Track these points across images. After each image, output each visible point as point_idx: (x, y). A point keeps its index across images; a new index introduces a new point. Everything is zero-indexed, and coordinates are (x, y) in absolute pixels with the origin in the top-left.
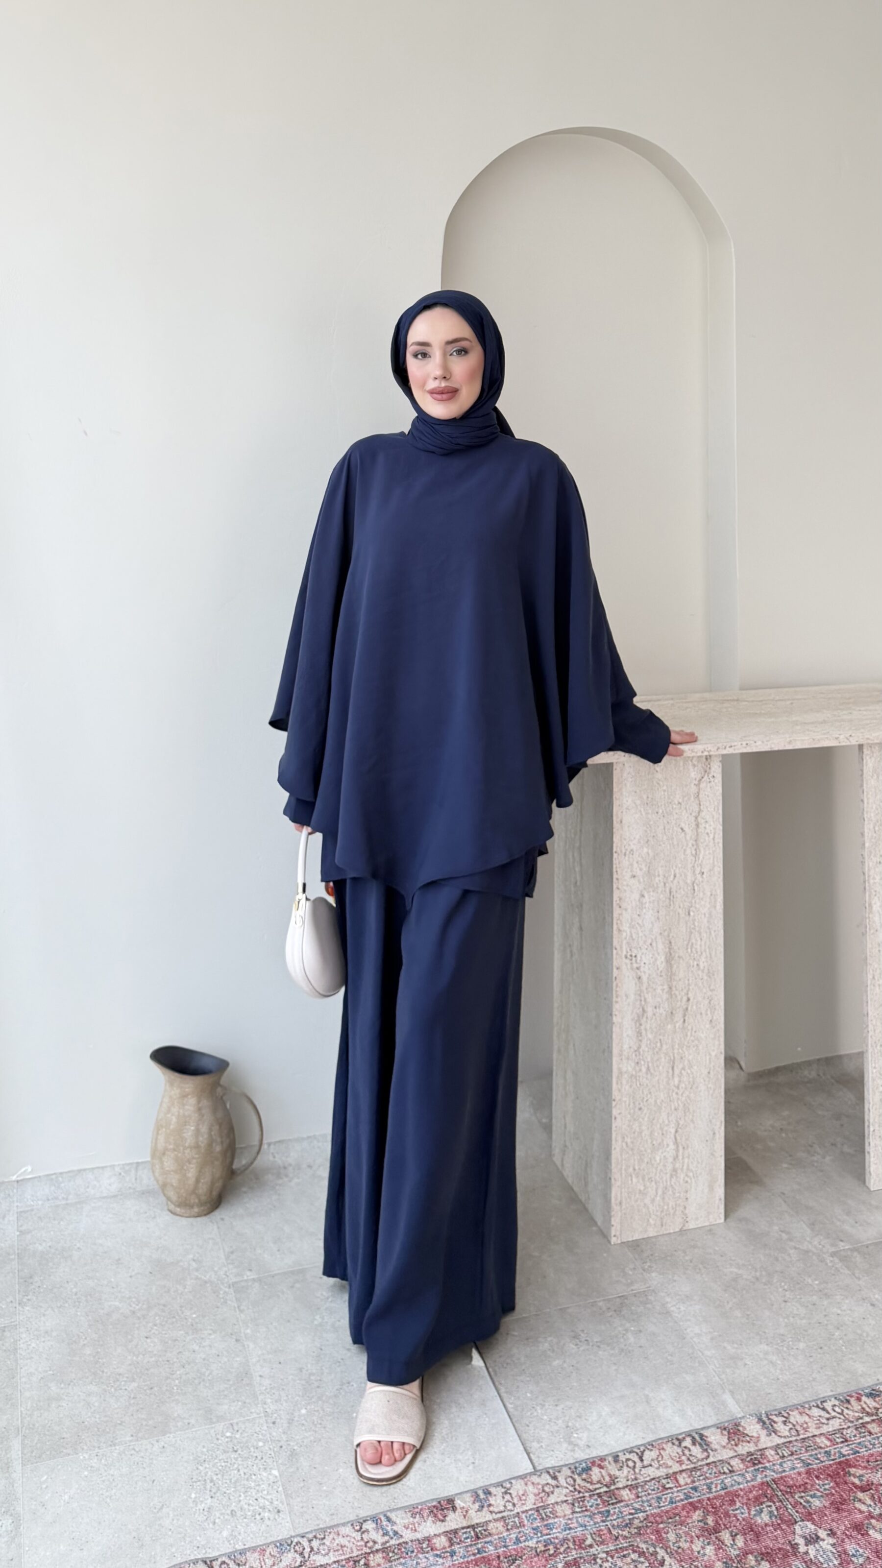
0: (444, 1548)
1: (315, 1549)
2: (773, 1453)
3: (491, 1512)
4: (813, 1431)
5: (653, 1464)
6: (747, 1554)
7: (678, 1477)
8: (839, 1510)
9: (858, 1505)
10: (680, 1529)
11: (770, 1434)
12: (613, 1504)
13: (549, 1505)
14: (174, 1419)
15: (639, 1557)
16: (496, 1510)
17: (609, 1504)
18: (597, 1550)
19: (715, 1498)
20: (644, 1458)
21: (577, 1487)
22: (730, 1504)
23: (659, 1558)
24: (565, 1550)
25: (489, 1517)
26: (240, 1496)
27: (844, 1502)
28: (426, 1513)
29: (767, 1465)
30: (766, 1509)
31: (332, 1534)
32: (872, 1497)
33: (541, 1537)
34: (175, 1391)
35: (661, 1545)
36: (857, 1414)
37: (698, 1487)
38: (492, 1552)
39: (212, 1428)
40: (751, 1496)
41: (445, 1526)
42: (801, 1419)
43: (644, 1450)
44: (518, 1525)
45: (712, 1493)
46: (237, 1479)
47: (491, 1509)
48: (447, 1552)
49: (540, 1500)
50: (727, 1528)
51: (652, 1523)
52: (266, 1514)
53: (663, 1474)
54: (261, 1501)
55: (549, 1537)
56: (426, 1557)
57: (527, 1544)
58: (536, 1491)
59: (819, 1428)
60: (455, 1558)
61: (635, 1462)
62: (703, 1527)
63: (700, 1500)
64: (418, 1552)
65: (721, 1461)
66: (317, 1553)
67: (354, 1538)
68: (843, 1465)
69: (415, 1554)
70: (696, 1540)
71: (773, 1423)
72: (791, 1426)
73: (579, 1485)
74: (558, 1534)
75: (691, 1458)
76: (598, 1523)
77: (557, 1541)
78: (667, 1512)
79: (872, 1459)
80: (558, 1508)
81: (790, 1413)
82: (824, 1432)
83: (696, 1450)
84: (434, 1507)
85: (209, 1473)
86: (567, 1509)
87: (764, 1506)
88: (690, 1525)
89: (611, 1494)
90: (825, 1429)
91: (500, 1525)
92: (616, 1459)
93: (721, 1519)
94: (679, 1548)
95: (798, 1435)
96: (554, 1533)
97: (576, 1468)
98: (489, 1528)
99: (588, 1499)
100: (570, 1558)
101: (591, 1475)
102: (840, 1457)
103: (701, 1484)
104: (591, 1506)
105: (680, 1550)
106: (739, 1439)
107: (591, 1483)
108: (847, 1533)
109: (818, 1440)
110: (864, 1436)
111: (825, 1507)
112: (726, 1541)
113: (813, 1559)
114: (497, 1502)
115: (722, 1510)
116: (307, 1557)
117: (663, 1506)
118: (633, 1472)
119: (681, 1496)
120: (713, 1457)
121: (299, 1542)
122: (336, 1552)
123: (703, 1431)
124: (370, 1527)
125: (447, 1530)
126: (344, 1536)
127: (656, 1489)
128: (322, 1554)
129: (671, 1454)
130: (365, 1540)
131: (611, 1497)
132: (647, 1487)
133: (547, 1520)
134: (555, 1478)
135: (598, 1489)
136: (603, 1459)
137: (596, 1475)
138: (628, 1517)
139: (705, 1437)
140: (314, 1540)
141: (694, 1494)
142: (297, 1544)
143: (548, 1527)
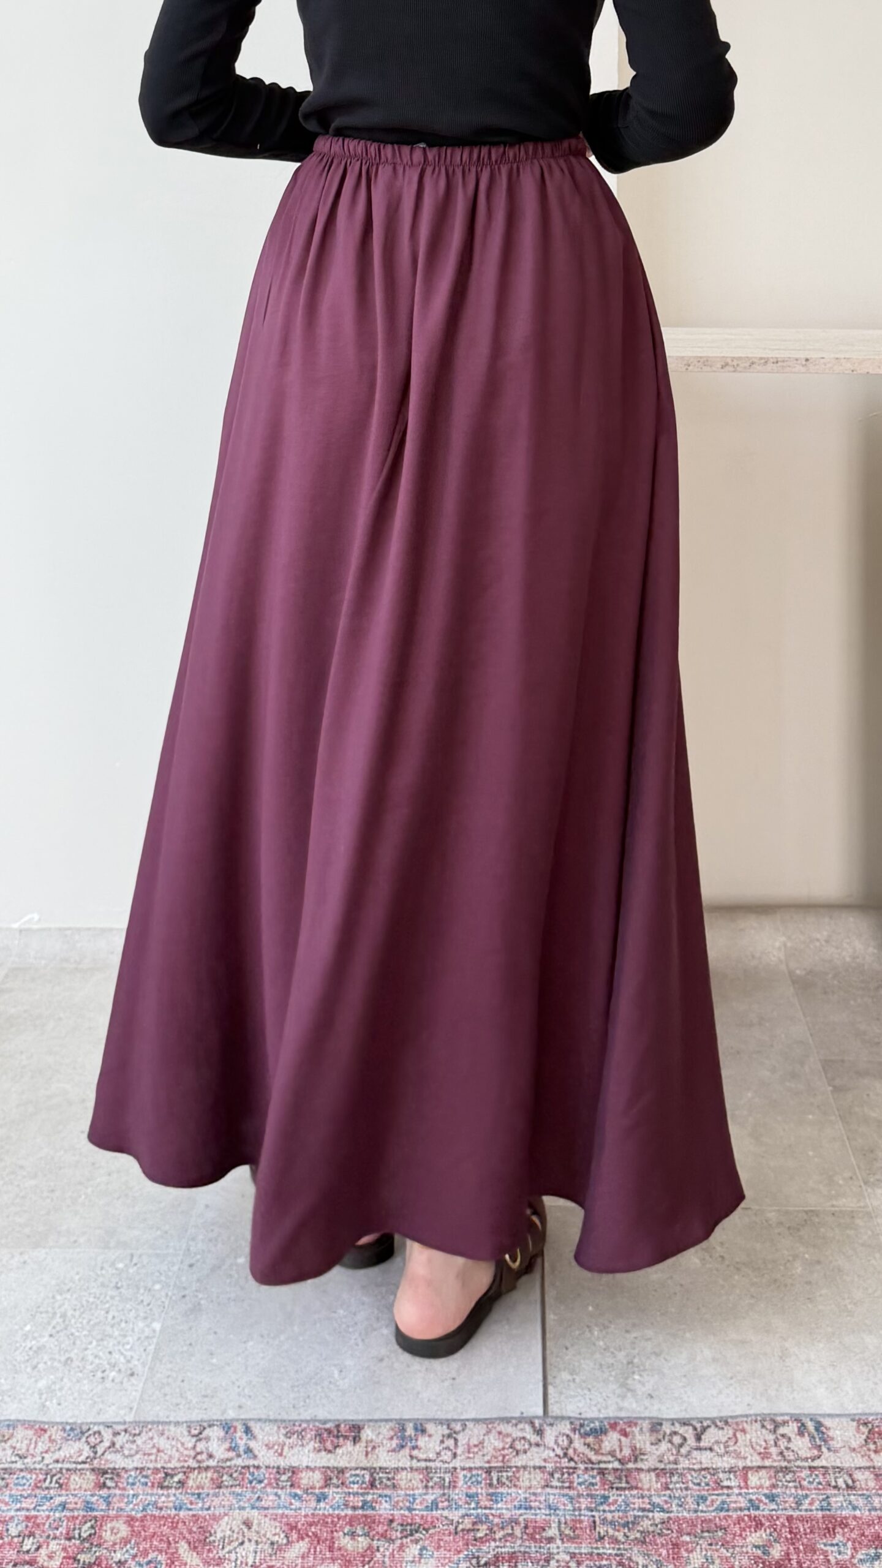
0: (313, 1487)
1: (118, 1446)
3: (412, 1457)
5: (716, 1447)
7: (750, 1475)
10: (717, 1550)
12: (617, 1489)
13: (511, 1467)
16: (422, 1456)
17: (612, 1488)
18: (558, 1547)
19: (802, 1519)
20: (703, 1437)
21: (571, 1452)
22: (825, 1535)
24: (504, 1536)
25: (406, 1462)
28: (310, 1435)
31: (153, 1431)
33: (474, 1509)
37: (778, 1496)
38: (381, 1512)
41: (329, 1460)
43: (709, 1426)
44: (447, 1484)
45: (801, 1510)
48: (312, 1493)
49: (500, 1458)
51: (673, 1531)
53: (727, 1466)
55: (487, 1511)
56: (276, 1494)
57: (446, 1513)
58: (499, 1444)
60: (322, 1505)
61: (685, 1439)
62: (760, 1558)
63: (772, 1516)
64: (270, 1484)
65: (841, 1469)
66: (117, 1451)
67: (183, 1444)
69: (263, 1485)
74: (504, 1511)
75: (786, 1453)
76: (580, 1510)
77: (496, 1520)
78: (706, 1521)
80: (524, 1476)
83: (799, 1443)
84: (326, 1430)
86: (538, 1478)
88: (737, 1549)
89: (623, 1474)
91: (418, 1476)
92: (656, 1427)
93: (799, 1555)
96: (498, 1509)
97: (582, 1425)
98: (397, 1478)
99: (580, 1472)
100: (507, 1550)
101: (602, 1441)
103: (788, 1493)
104: (580, 1484)
107: (597, 1452)
114: (429, 1445)
115: (805, 1541)
116: (99, 1453)
117: (702, 1511)
118: (674, 1452)
119: (743, 1503)
120: (826, 1460)
121: (99, 1433)
122: (146, 1457)
123: (827, 1419)
124: (216, 1434)
125: (330, 1465)
126: (168, 1438)
127: (703, 1484)
128: (124, 1454)
129: (753, 1440)
130: (198, 1449)
131: (620, 1478)
132: (690, 1478)
133: (496, 1488)
134: (540, 1432)
135: (605, 1462)
136: (632, 1422)
137: (609, 1442)
138: (636, 1513)
139: (823, 1429)
140: (123, 1433)
141: (766, 1504)
142: (95, 1433)
143: (493, 1497)
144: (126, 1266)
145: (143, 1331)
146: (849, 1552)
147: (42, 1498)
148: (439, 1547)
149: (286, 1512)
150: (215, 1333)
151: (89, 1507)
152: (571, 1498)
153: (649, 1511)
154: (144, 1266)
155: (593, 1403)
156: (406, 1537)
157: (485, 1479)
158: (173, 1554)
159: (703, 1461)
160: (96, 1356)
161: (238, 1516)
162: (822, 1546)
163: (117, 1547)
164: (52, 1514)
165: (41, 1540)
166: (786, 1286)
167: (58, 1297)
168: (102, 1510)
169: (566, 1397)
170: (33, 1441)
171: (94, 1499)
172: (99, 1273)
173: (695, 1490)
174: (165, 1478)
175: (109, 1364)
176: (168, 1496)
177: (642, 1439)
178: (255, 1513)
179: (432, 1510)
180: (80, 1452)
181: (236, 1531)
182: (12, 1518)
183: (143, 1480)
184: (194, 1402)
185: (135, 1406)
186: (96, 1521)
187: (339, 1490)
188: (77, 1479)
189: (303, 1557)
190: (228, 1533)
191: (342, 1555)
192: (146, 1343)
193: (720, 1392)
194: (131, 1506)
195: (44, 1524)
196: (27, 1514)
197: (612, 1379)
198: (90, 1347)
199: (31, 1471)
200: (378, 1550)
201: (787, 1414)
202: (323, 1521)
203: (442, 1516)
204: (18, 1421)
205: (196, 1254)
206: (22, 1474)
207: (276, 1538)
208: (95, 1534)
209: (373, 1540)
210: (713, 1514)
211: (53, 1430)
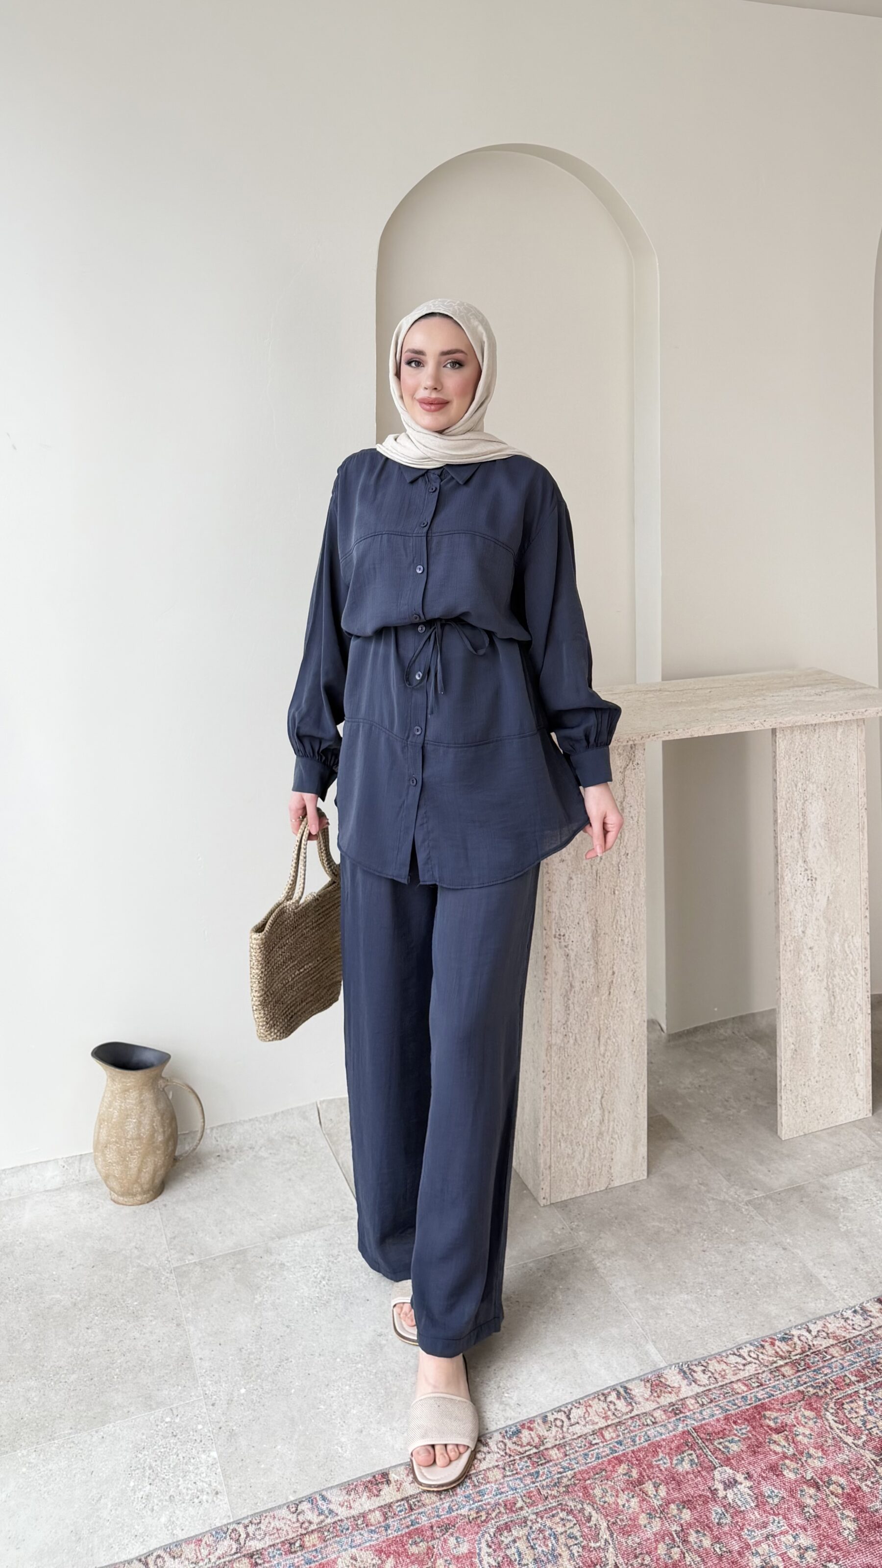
0: (379, 1523)
1: (251, 1535)
2: (693, 1401)
4: (731, 1377)
5: (580, 1421)
6: (670, 1503)
7: (604, 1433)
8: (755, 1453)
9: (773, 1447)
10: (606, 1484)
11: (691, 1384)
12: (542, 1465)
13: (480, 1471)
14: (113, 1409)
15: (568, 1515)
17: (538, 1465)
18: (527, 1512)
19: (639, 1450)
20: (571, 1416)
21: (508, 1451)
22: (653, 1455)
23: (586, 1514)
24: (496, 1515)
26: (179, 1481)
27: (760, 1445)
28: (361, 1488)
29: (688, 1414)
30: (686, 1458)
31: (268, 1517)
32: (786, 1438)
33: (473, 1504)
34: (115, 1380)
35: (588, 1502)
36: (771, 1359)
37: (623, 1441)
38: (424, 1524)
39: (152, 1414)
40: (673, 1445)
41: (379, 1501)
42: (719, 1367)
43: (571, 1409)
45: (636, 1445)
46: (177, 1464)
48: (382, 1526)
50: (651, 1479)
51: (580, 1480)
52: (204, 1497)
53: (589, 1431)
54: (199, 1484)
55: (480, 1503)
56: (361, 1534)
57: (459, 1512)
59: (736, 1374)
60: (389, 1532)
61: (562, 1421)
62: (628, 1480)
63: (624, 1454)
64: (354, 1529)
65: (644, 1414)
66: (253, 1538)
67: (290, 1520)
68: (760, 1409)
69: (350, 1531)
70: (621, 1494)
71: (693, 1373)
72: (710, 1374)
73: (509, 1448)
74: (489, 1500)
75: (616, 1413)
76: (528, 1485)
77: (488, 1507)
78: (594, 1468)
79: (786, 1402)
80: (490, 1474)
81: (709, 1362)
82: (741, 1378)
83: (620, 1404)
84: (369, 1482)
85: (148, 1460)
86: (497, 1474)
87: (685, 1454)
88: (615, 1479)
89: (540, 1454)
90: (742, 1375)
92: (545, 1419)
93: (645, 1471)
94: (605, 1502)
95: (717, 1382)
96: (485, 1500)
97: (507, 1432)
98: (423, 1499)
99: (518, 1462)
100: (502, 1522)
101: (521, 1438)
102: (755, 1401)
103: (625, 1437)
104: (522, 1469)
106: (661, 1391)
107: (522, 1446)
108: (764, 1475)
109: (735, 1386)
110: (779, 1380)
111: (742, 1451)
112: (650, 1493)
113: (731, 1502)
115: (646, 1462)
117: (589, 1463)
118: (560, 1431)
119: (607, 1451)
120: (637, 1410)
122: (272, 1537)
123: (626, 1384)
124: (306, 1507)
125: (381, 1504)
126: (279, 1519)
127: (583, 1446)
130: (301, 1521)
131: (540, 1458)
132: (575, 1445)
133: (479, 1487)
136: (532, 1421)
137: (525, 1437)
138: (557, 1476)
139: (628, 1390)
141: (618, 1447)
143: (481, 1493)
146: (669, 1461)
148: (465, 1535)
149: (371, 1543)
152: (520, 1479)
153: (563, 1472)
154: (182, 1416)
156: (445, 1534)
159: (577, 1432)
162: (655, 1463)
172: (157, 1429)
173: (581, 1451)
174: (290, 1546)
178: (354, 1550)
179: (450, 1513)
187: (394, 1519)
193: (554, 1390)
200: (434, 1548)
201: (609, 1387)
202: (395, 1541)
203: (457, 1515)
207: (374, 1562)
209: (428, 1542)
210: (596, 1462)
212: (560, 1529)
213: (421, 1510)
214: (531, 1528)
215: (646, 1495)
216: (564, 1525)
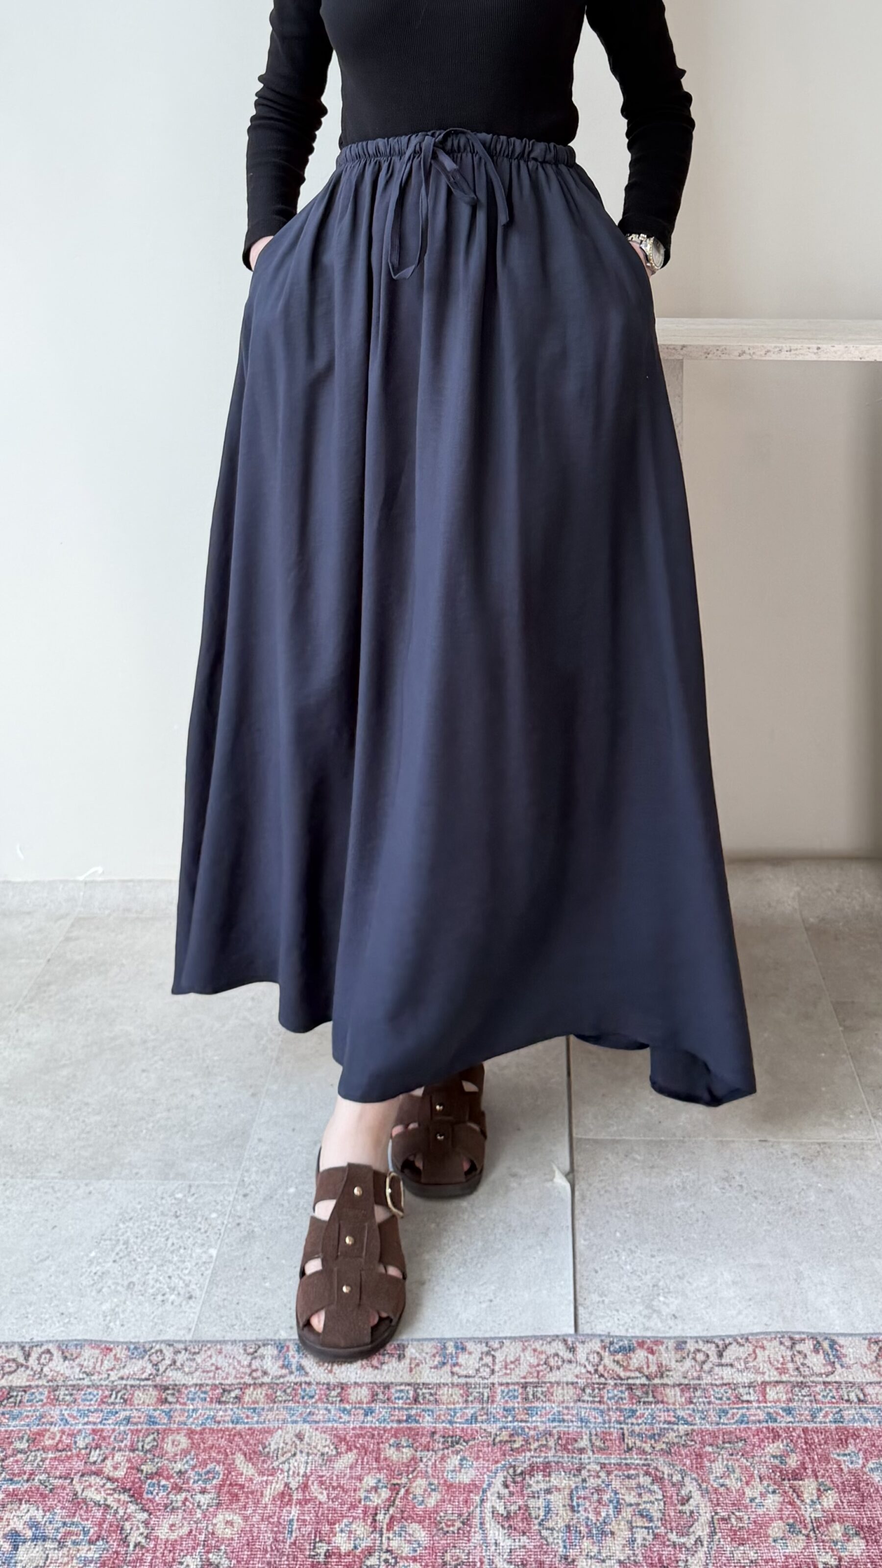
0: (360, 1402)
1: (178, 1364)
3: (453, 1373)
5: (736, 1363)
6: (834, 1521)
7: (768, 1390)
10: (738, 1460)
12: (644, 1403)
13: (545, 1383)
15: (653, 1483)
16: (462, 1372)
17: (639, 1402)
18: (589, 1458)
19: (817, 1431)
20: (724, 1354)
21: (601, 1368)
22: (838, 1446)
23: (683, 1492)
24: (539, 1447)
25: (447, 1379)
26: (155, 1268)
31: (212, 1349)
33: (511, 1422)
35: (694, 1476)
37: (794, 1409)
38: (425, 1425)
39: (164, 1184)
41: (376, 1377)
43: (730, 1344)
44: (485, 1399)
45: (815, 1423)
46: (161, 1248)
47: (456, 1369)
48: (359, 1408)
49: (535, 1374)
50: (817, 1477)
51: (696, 1442)
53: (747, 1381)
54: (175, 1280)
55: (523, 1424)
56: (326, 1409)
57: (484, 1426)
58: (534, 1361)
60: (369, 1418)
61: (708, 1356)
62: (778, 1467)
63: (789, 1428)
64: (320, 1399)
65: (853, 1384)
66: (180, 1369)
67: (239, 1362)
69: (314, 1400)
70: (756, 1482)
73: (605, 1366)
74: (539, 1424)
75: (802, 1369)
76: (610, 1423)
77: (532, 1433)
78: (727, 1432)
80: (558, 1391)
83: (814, 1360)
86: (569, 1394)
88: (756, 1458)
89: (649, 1389)
91: (459, 1392)
92: (681, 1345)
93: (812, 1463)
94: (722, 1486)
96: (533, 1422)
97: (611, 1343)
98: (439, 1393)
99: (610, 1388)
100: (541, 1460)
101: (630, 1358)
103: (803, 1407)
104: (608, 1398)
105: (722, 1490)
107: (626, 1369)
112: (808, 1495)
114: (469, 1362)
115: (820, 1451)
116: (161, 1370)
117: (723, 1424)
118: (698, 1369)
119: (762, 1416)
120: (840, 1375)
121: (161, 1351)
122: (205, 1374)
123: (840, 1338)
124: (270, 1352)
125: (377, 1381)
126: (226, 1357)
127: (724, 1399)
128: (184, 1372)
129: (771, 1356)
130: (254, 1367)
131: (647, 1393)
132: (712, 1393)
133: (532, 1402)
134: (572, 1350)
135: (633, 1378)
136: (658, 1342)
137: (637, 1360)
138: (662, 1425)
139: (836, 1346)
140: (183, 1352)
141: (783, 1417)
142: (156, 1352)
143: (528, 1411)
144: (185, 1196)
145: (200, 1257)
146: (861, 1462)
147: (108, 1413)
148: (478, 1458)
149: (335, 1425)
150: (268, 1258)
151: (151, 1421)
152: (602, 1412)
153: (674, 1423)
154: (201, 1196)
155: (622, 1322)
156: (447, 1448)
157: (522, 1394)
158: (230, 1465)
159: (725, 1377)
160: (157, 1281)
161: (292, 1429)
162: (835, 1456)
163: (178, 1457)
164: (117, 1427)
165: (107, 1452)
166: (800, 1213)
167: (121, 1225)
168: (164, 1424)
169: (597, 1318)
170: (99, 1360)
171: (157, 1413)
172: (159, 1203)
173: (717, 1405)
174: (222, 1394)
175: (169, 1288)
176: (226, 1410)
177: (668, 1357)
178: (307, 1426)
179: (471, 1423)
180: (143, 1370)
181: (290, 1443)
182: (80, 1431)
183: (202, 1396)
184: (249, 1322)
185: (193, 1326)
186: (158, 1433)
187: (386, 1405)
188: (140, 1395)
189: (351, 1468)
190: (282, 1445)
191: (388, 1466)
192: (203, 1268)
193: (740, 1313)
194: (191, 1420)
195: (110, 1437)
196: (94, 1427)
197: (638, 1300)
198: (150, 1271)
199: (97, 1387)
200: (421, 1461)
201: (803, 1333)
202: (370, 1433)
203: (481, 1428)
204: (86, 1340)
205: (249, 1184)
206: (89, 1390)
207: (327, 1449)
208: (157, 1446)
209: (416, 1451)
210: (734, 1426)
211: (118, 1350)
212: (631, 1498)
213: (428, 1407)
214: (584, 1481)
215: (798, 1496)
216: (640, 1495)
